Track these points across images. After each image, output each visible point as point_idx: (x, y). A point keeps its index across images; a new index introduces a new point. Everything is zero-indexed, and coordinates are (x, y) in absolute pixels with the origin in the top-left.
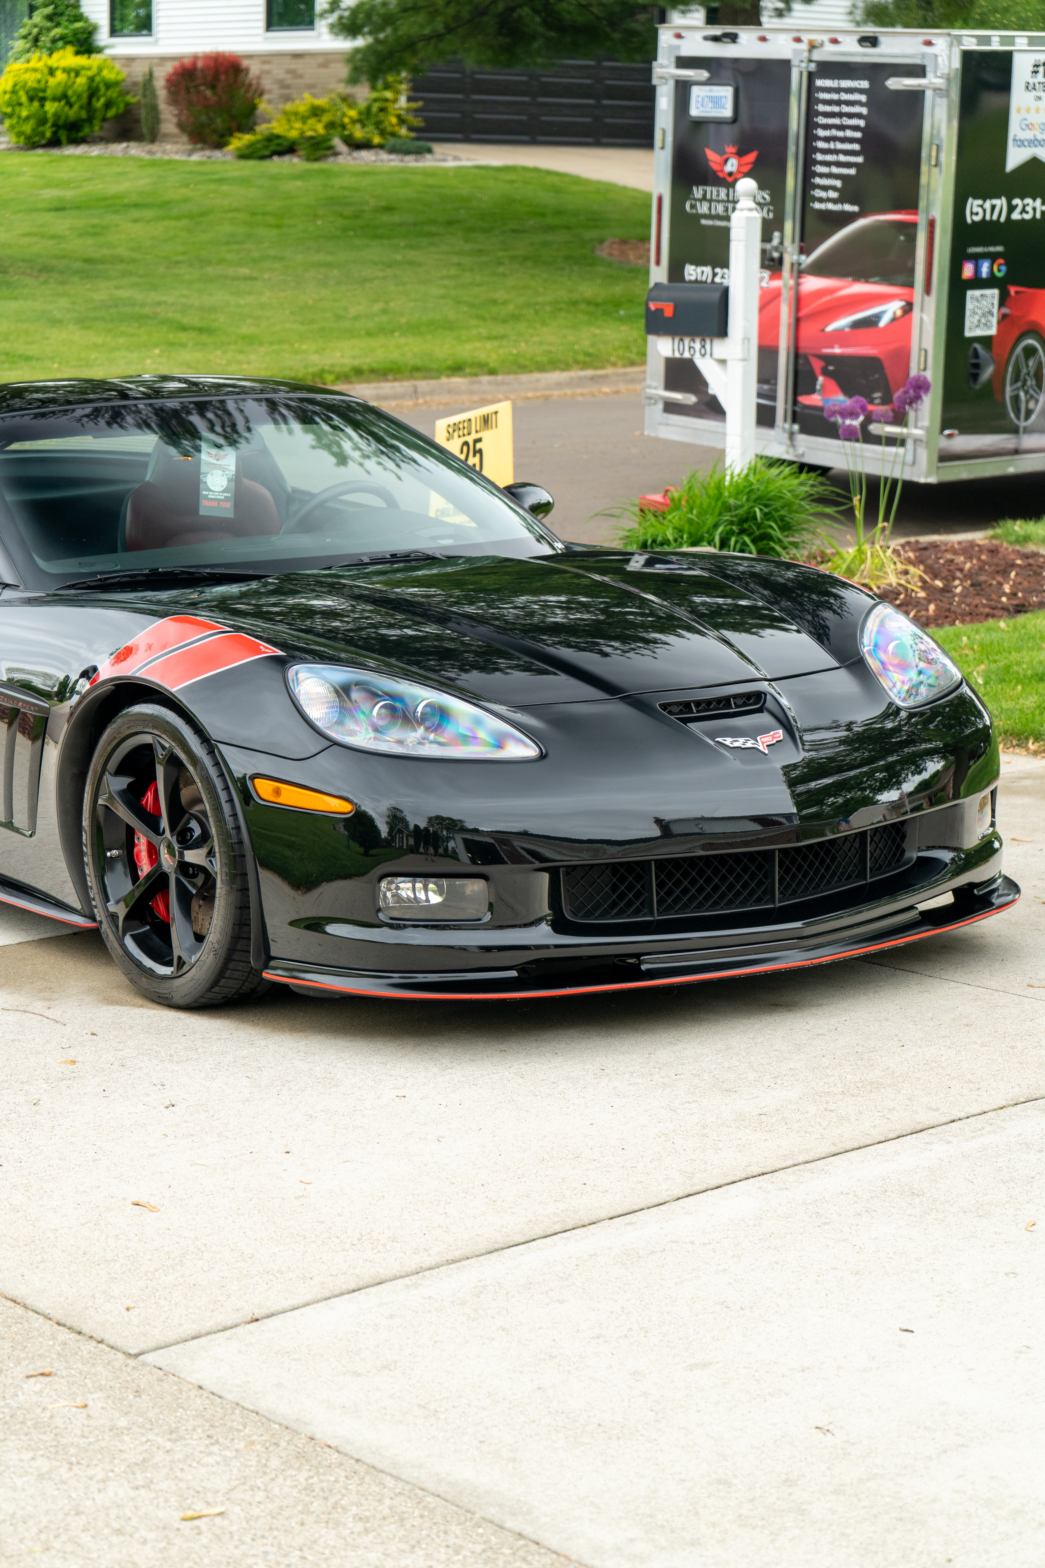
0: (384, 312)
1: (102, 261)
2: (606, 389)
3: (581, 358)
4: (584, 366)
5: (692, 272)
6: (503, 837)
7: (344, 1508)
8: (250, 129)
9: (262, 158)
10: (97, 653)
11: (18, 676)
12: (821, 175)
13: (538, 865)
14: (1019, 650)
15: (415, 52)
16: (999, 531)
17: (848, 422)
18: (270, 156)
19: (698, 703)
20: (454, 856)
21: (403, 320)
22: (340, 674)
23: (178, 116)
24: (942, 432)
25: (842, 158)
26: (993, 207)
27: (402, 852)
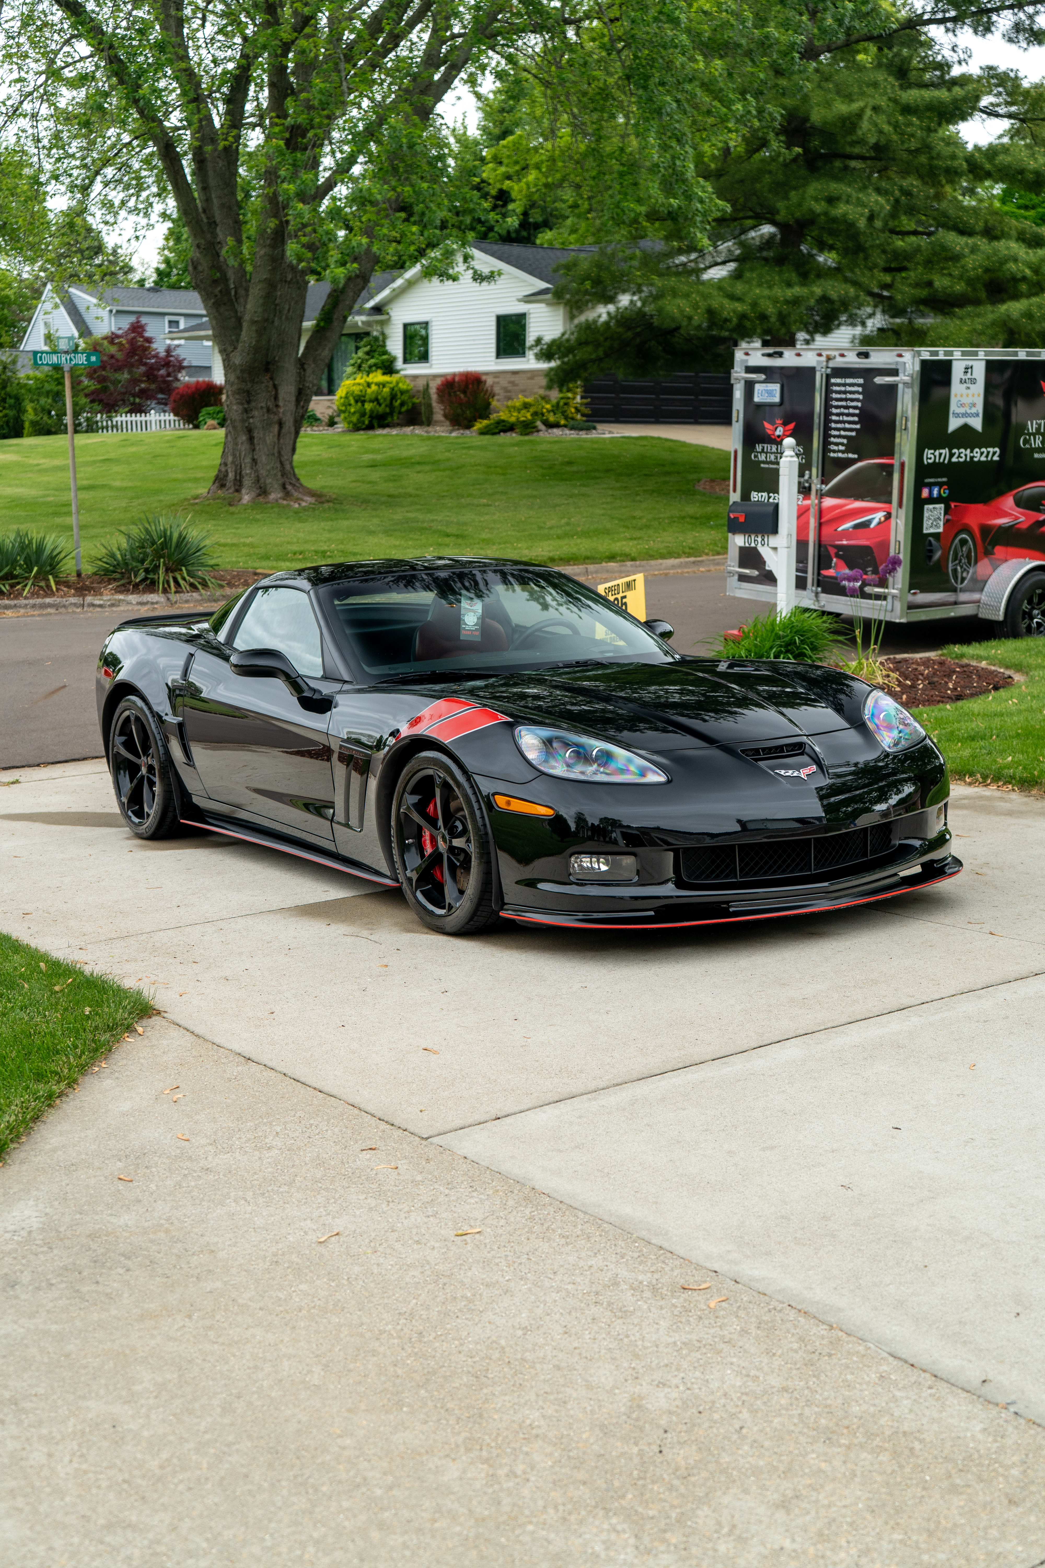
0: (568, 524)
1: (399, 496)
2: (702, 569)
3: (687, 550)
4: (689, 555)
5: (755, 496)
6: (645, 831)
7: (553, 1230)
8: (487, 417)
9: (494, 434)
10: (399, 721)
11: (353, 736)
12: (835, 436)
13: (666, 847)
14: (959, 722)
15: (586, 369)
16: (945, 651)
17: (851, 584)
18: (499, 433)
19: (764, 749)
20: (615, 842)
21: (579, 529)
22: (546, 732)
23: (444, 410)
24: (909, 591)
25: (847, 426)
26: (940, 454)
27: (584, 840)
